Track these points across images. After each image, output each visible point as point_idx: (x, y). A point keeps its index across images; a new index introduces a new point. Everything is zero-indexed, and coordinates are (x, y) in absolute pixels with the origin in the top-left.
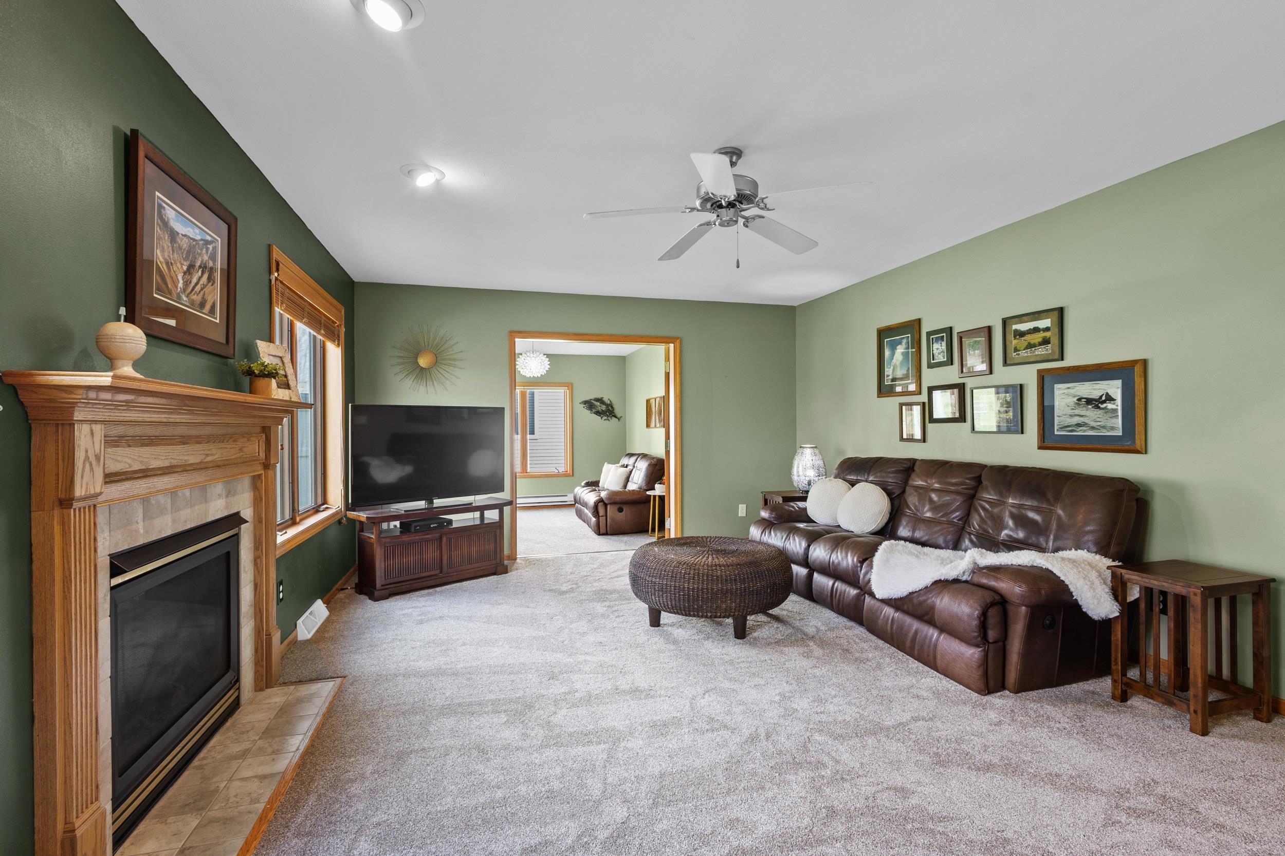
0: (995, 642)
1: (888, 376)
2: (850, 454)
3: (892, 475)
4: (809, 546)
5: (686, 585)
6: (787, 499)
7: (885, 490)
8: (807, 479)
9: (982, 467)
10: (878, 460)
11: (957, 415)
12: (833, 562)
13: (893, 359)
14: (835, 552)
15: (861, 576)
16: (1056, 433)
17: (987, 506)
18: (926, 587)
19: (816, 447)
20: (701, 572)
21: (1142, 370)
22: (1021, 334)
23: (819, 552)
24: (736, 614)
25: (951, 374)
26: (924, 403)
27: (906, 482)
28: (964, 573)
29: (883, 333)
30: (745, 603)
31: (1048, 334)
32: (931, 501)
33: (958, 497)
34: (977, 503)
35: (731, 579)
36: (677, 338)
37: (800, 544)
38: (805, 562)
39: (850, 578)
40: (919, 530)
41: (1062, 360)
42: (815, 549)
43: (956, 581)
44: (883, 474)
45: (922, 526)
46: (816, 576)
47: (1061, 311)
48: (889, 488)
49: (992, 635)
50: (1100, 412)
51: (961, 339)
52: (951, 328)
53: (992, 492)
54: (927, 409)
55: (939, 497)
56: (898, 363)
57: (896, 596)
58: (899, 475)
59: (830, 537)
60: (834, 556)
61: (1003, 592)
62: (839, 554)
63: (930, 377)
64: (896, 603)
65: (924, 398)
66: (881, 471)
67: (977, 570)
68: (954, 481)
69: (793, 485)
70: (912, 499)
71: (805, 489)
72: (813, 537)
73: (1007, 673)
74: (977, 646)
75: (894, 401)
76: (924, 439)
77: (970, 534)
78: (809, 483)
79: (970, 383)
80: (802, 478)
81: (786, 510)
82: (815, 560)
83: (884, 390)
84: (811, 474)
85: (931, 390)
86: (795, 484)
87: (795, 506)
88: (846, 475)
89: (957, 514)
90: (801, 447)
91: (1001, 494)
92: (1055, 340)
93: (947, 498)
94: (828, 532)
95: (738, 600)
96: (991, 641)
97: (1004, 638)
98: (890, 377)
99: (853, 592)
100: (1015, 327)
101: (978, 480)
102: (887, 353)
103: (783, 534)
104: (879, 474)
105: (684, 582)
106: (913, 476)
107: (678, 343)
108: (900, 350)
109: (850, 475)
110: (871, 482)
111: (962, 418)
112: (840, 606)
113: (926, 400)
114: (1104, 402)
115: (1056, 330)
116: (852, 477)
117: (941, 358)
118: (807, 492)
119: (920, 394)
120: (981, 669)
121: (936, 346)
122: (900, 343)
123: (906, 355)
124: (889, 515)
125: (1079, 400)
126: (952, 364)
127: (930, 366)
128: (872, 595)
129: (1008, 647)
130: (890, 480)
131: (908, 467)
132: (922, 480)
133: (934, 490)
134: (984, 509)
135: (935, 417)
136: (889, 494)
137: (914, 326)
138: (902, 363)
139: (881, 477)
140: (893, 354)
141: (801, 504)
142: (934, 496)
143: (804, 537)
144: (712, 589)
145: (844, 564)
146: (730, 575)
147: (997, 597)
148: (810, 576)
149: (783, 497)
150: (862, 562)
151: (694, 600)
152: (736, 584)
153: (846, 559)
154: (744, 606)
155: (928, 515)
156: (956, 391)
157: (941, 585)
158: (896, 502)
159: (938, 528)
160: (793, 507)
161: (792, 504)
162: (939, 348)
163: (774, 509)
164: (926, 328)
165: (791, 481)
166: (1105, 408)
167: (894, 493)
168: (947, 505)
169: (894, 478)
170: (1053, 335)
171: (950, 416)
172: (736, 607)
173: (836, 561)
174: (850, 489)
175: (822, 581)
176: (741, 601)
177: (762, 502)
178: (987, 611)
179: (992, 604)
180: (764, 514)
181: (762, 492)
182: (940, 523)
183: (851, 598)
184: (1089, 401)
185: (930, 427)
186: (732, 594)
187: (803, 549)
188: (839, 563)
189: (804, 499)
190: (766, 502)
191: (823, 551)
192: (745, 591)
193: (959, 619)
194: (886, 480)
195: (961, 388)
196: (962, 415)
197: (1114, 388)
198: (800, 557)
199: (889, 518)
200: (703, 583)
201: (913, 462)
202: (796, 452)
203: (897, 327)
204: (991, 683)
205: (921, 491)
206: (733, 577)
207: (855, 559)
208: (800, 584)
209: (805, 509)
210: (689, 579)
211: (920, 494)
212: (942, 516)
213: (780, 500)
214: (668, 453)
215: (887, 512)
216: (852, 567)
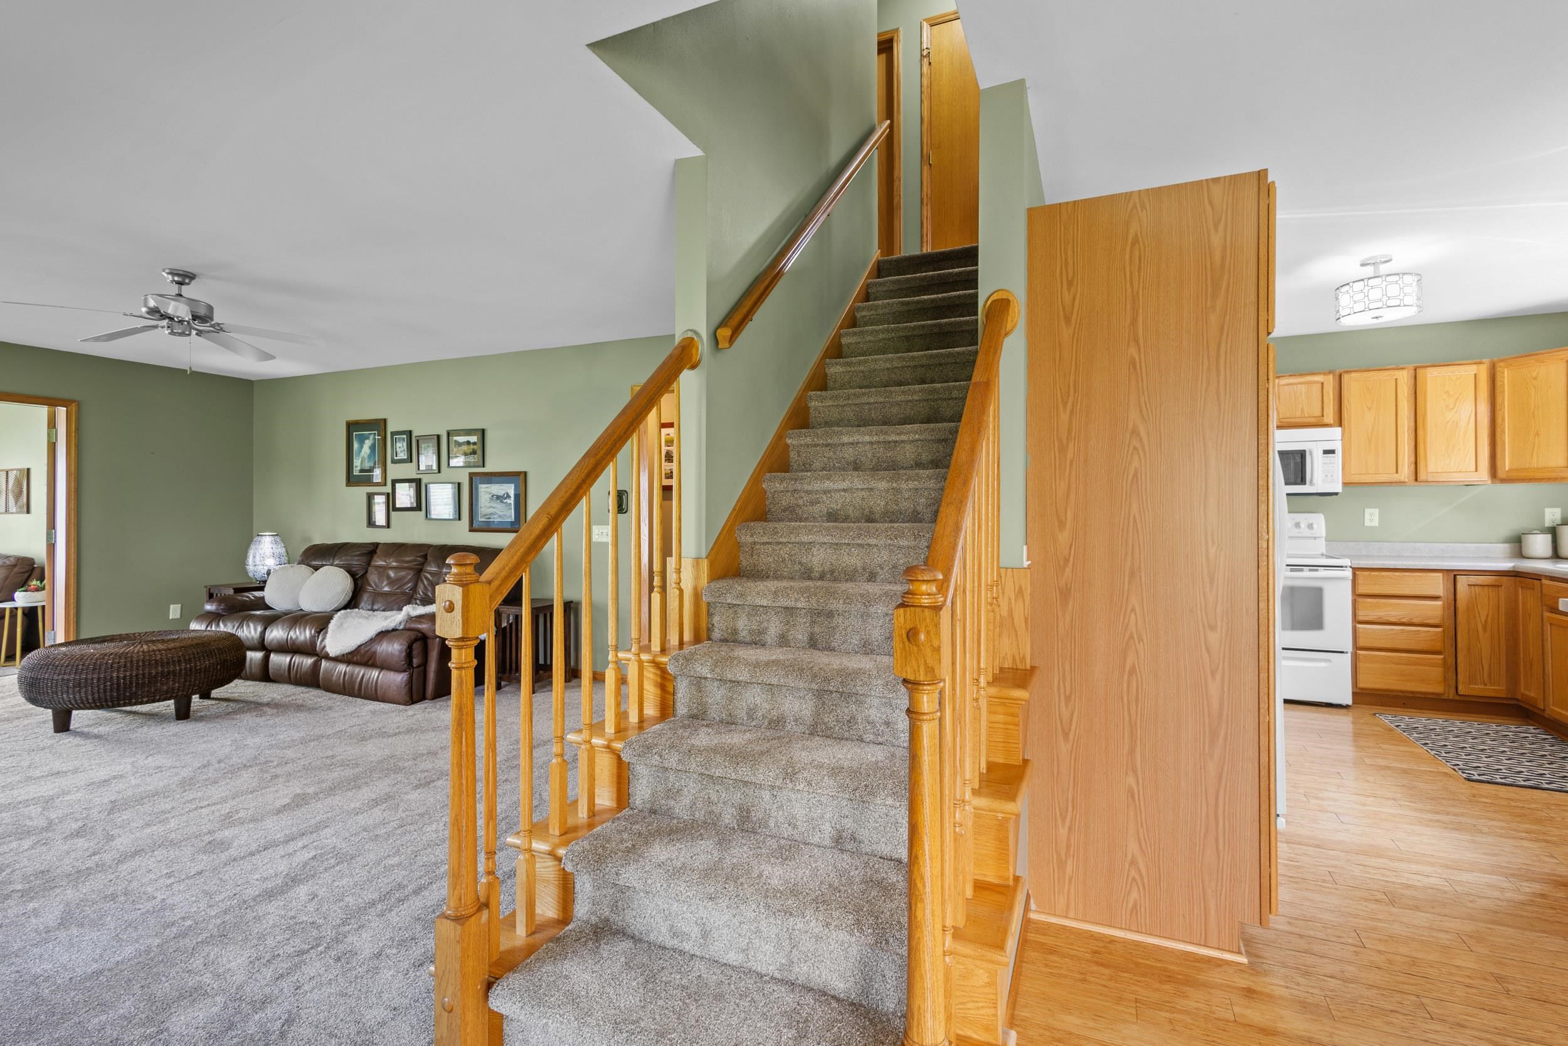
0: (418, 667)
1: (356, 467)
2: (318, 541)
3: (356, 558)
4: (265, 629)
5: (115, 675)
6: (239, 590)
7: (349, 572)
8: (266, 568)
9: (429, 546)
10: (342, 546)
11: (415, 505)
12: (291, 638)
13: (361, 451)
14: (293, 629)
15: (318, 644)
16: (480, 520)
17: (429, 576)
18: (371, 639)
19: (277, 535)
20: (134, 659)
21: (524, 477)
22: (459, 444)
23: (276, 634)
24: (180, 693)
25: (409, 471)
26: (388, 494)
27: (369, 564)
28: (400, 623)
29: (352, 427)
30: (190, 681)
31: (475, 447)
32: (388, 577)
33: (410, 572)
34: (423, 574)
35: (173, 661)
36: (72, 401)
37: (255, 630)
38: (261, 645)
39: (308, 649)
40: (378, 602)
41: (484, 466)
42: (272, 631)
43: (394, 630)
44: (349, 558)
45: (380, 599)
46: (274, 658)
47: (483, 431)
48: (354, 569)
49: (415, 662)
50: (504, 505)
51: (418, 441)
52: (410, 432)
53: (433, 565)
54: (391, 499)
55: (395, 573)
56: (366, 456)
57: (347, 651)
58: (363, 558)
59: (289, 618)
60: (292, 634)
61: (423, 631)
62: (297, 630)
63: (394, 472)
64: (348, 658)
65: (388, 489)
66: (345, 555)
67: (411, 619)
68: (408, 559)
69: (248, 576)
70: (373, 577)
71: (264, 579)
72: (269, 622)
73: (427, 687)
74: (405, 671)
75: (362, 491)
76: (388, 526)
77: (416, 599)
78: (269, 573)
79: (425, 479)
80: (260, 567)
81: (239, 600)
82: (272, 640)
83: (352, 480)
84: (271, 563)
85: (394, 482)
86: (251, 575)
87: (250, 596)
88: (311, 561)
89: (409, 585)
90: (258, 535)
91: (438, 567)
92: (479, 452)
93: (403, 573)
94: (286, 614)
95: (183, 680)
96: (415, 666)
97: (424, 664)
98: (359, 468)
99: (309, 661)
100: (455, 438)
101: (425, 557)
102: (356, 445)
103: (235, 623)
104: (343, 558)
105: (112, 672)
106: (375, 558)
107: (73, 407)
108: (368, 443)
109: (315, 561)
110: (337, 566)
111: (418, 508)
112: (298, 676)
113: (390, 491)
114: (505, 499)
115: (480, 445)
116: (314, 563)
117: (403, 455)
118: (265, 582)
119: (385, 485)
120: (407, 687)
121: (399, 445)
122: (368, 438)
123: (372, 448)
124: (351, 594)
125: (493, 496)
126: (411, 462)
127: (394, 462)
128: (327, 657)
129: (428, 669)
130: (355, 563)
131: (371, 550)
132: (382, 561)
133: (392, 568)
134: (427, 578)
135: (397, 506)
136: (353, 575)
137: (379, 425)
138: (369, 456)
139: (346, 560)
140: (361, 447)
141: (258, 594)
142: (392, 574)
143: (260, 621)
144: (150, 674)
145: (302, 638)
146: (172, 658)
147: (419, 635)
148: (266, 659)
149: (234, 589)
150: (319, 633)
151: (125, 688)
152: (179, 665)
153: (302, 634)
154: (190, 685)
155: (386, 589)
156: (414, 484)
157: (383, 635)
158: (359, 582)
159: (394, 598)
160: (248, 597)
161: (246, 594)
162: (401, 447)
163: (222, 600)
164: (391, 428)
165: (246, 572)
166: (506, 503)
167: (357, 574)
168: (403, 578)
169: (358, 560)
170: (478, 448)
171: (409, 506)
172: (179, 687)
173: (294, 637)
174: (313, 573)
175: (279, 660)
176: (186, 680)
177: (205, 596)
178: (412, 645)
179: (416, 640)
180: (209, 607)
181: (206, 587)
182: (396, 594)
183: (308, 666)
184: (498, 497)
185: (393, 514)
186: (175, 675)
187: (258, 633)
188: (297, 637)
189: (262, 589)
190: (211, 596)
191: (281, 631)
192: (191, 670)
193: (392, 655)
194: (351, 562)
195: (418, 482)
196: (420, 504)
197: (510, 489)
198: (256, 642)
199: (352, 596)
200: (138, 669)
201: (376, 545)
202: (252, 541)
203: (365, 423)
204: (415, 697)
205: (380, 570)
206: (176, 659)
207: (313, 631)
208: (256, 670)
209: (263, 598)
210: (119, 668)
211: (379, 572)
212: (397, 589)
213: (231, 592)
214: (51, 548)
215: (350, 591)
216: (310, 638)
